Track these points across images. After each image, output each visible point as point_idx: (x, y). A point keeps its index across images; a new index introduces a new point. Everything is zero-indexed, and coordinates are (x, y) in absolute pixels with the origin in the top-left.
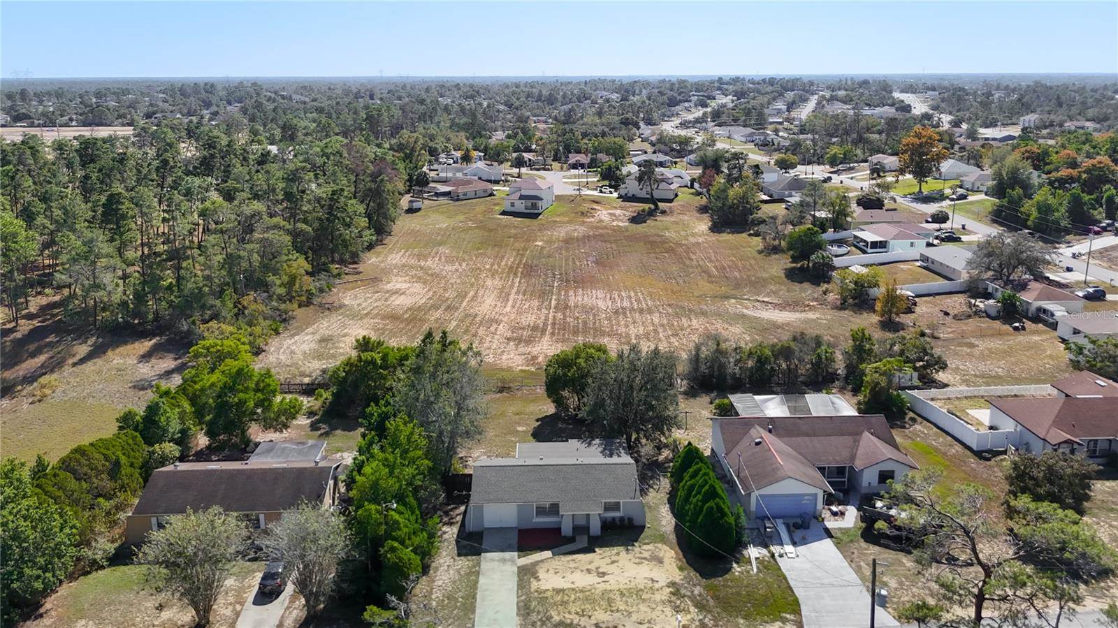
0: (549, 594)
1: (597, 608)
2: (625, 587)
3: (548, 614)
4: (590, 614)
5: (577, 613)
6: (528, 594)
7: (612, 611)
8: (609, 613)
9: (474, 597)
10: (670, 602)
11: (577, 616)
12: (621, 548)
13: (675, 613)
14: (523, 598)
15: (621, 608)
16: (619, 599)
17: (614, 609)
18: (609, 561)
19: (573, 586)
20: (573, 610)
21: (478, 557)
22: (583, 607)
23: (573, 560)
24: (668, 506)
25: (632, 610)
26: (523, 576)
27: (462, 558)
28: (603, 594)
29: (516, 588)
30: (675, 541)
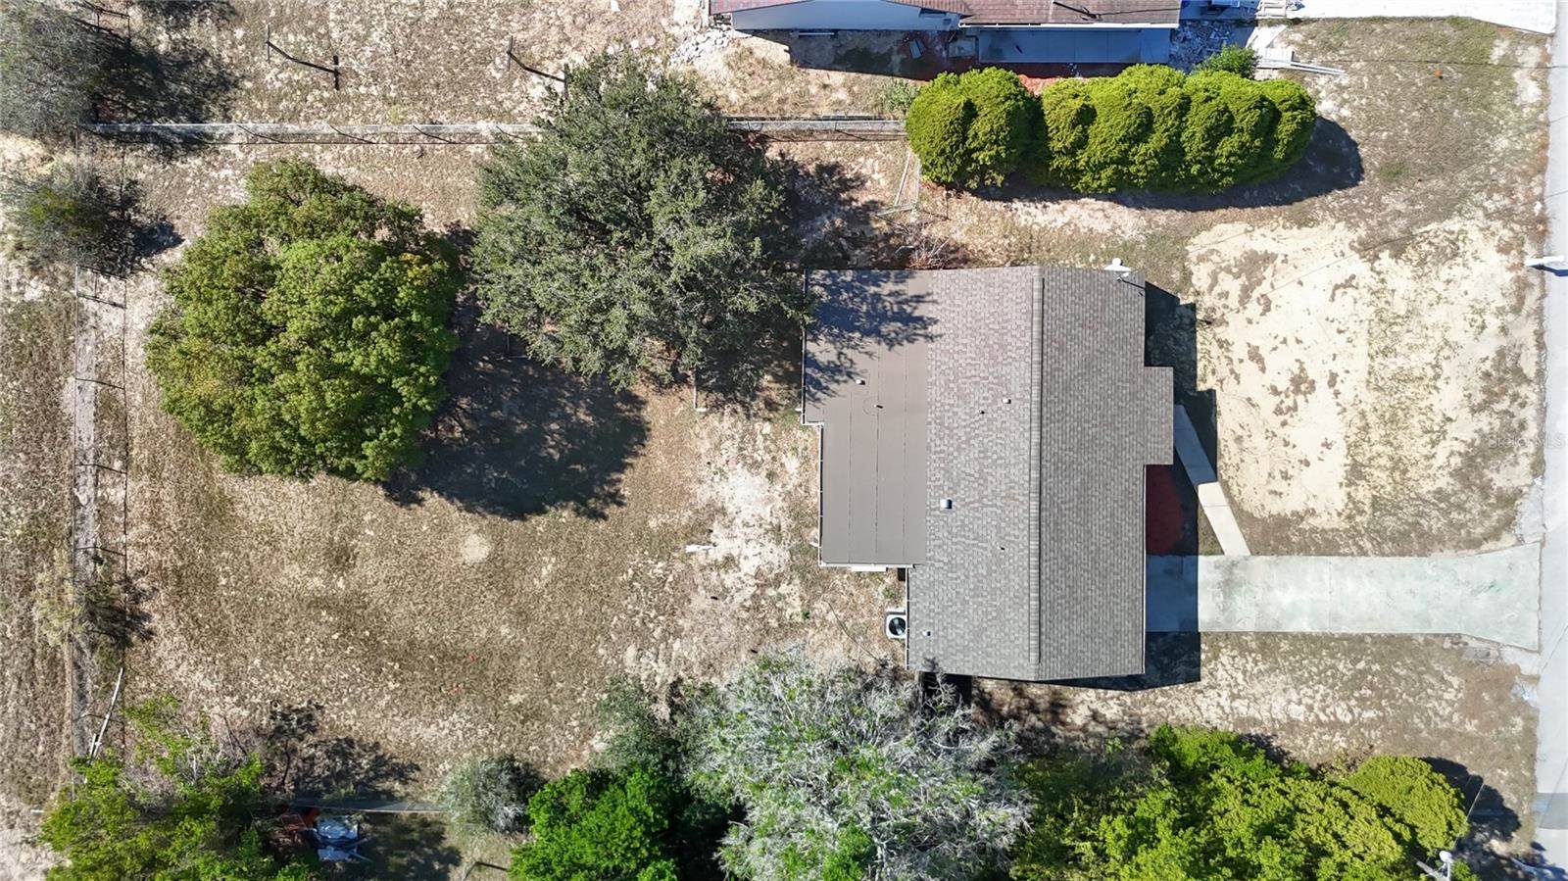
0: (1363, 493)
1: (1423, 404)
2: (1361, 342)
3: (1429, 497)
4: (1438, 419)
5: (1434, 444)
6: (1354, 534)
7: (1437, 377)
8: (1440, 383)
9: (1361, 639)
10: (1422, 262)
11: (1442, 443)
12: (1202, 336)
13: (1459, 260)
14: (1368, 545)
15: (1430, 358)
16: (1400, 361)
17: (1430, 373)
18: (1252, 367)
19: (1340, 448)
20: (1425, 451)
21: (1203, 638)
22: (1419, 432)
23: (1239, 439)
24: (1017, 204)
25: (1439, 339)
26: (1289, 542)
27: (1204, 671)
28: (1379, 389)
29: (1334, 559)
30: (1179, 216)
